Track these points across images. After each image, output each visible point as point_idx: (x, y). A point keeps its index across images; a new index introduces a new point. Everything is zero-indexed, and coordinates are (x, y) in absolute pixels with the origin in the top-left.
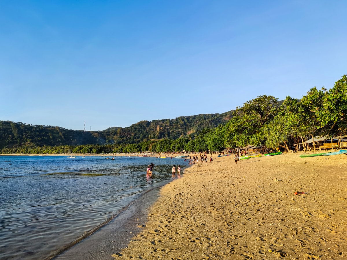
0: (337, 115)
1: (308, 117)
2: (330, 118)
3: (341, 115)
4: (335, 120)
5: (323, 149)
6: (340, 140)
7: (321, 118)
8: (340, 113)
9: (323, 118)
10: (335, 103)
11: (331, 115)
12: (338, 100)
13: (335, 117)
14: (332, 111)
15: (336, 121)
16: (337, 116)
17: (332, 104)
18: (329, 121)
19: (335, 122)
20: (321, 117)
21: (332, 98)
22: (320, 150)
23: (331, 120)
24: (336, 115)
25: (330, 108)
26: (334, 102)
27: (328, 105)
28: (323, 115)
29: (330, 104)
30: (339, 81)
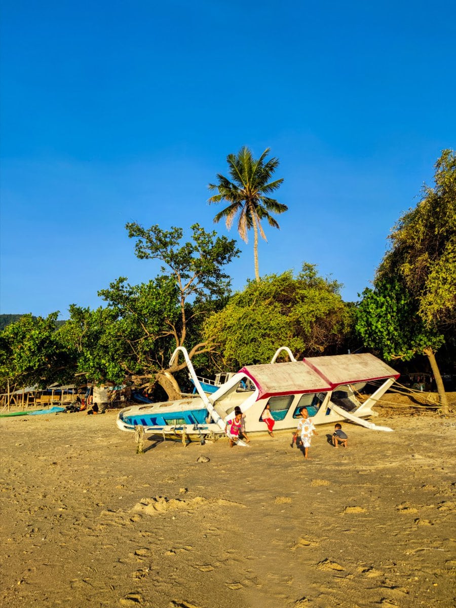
0: (39, 359)
1: (5, 357)
2: (30, 363)
3: (44, 360)
4: (35, 366)
5: (39, 404)
6: (63, 391)
7: (19, 361)
8: (43, 357)
9: (21, 361)
10: (39, 343)
11: (31, 358)
12: (42, 340)
13: (35, 362)
14: (33, 354)
15: (37, 367)
16: (39, 361)
17: (33, 345)
18: (27, 366)
19: (35, 368)
20: (18, 359)
21: (36, 336)
22: (35, 405)
23: (30, 366)
24: (37, 360)
25: (31, 349)
26: (37, 342)
27: (29, 345)
28: (21, 357)
29: (32, 343)
30: (53, 314)
